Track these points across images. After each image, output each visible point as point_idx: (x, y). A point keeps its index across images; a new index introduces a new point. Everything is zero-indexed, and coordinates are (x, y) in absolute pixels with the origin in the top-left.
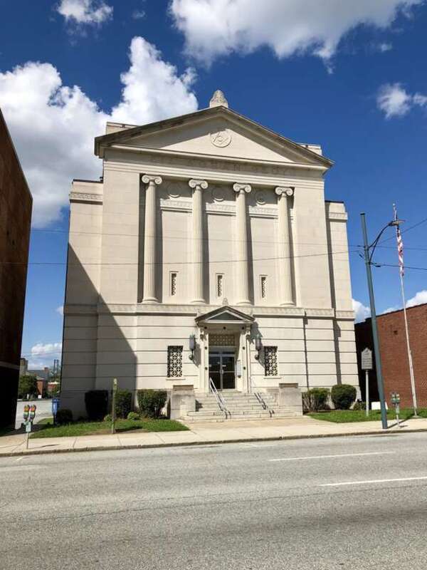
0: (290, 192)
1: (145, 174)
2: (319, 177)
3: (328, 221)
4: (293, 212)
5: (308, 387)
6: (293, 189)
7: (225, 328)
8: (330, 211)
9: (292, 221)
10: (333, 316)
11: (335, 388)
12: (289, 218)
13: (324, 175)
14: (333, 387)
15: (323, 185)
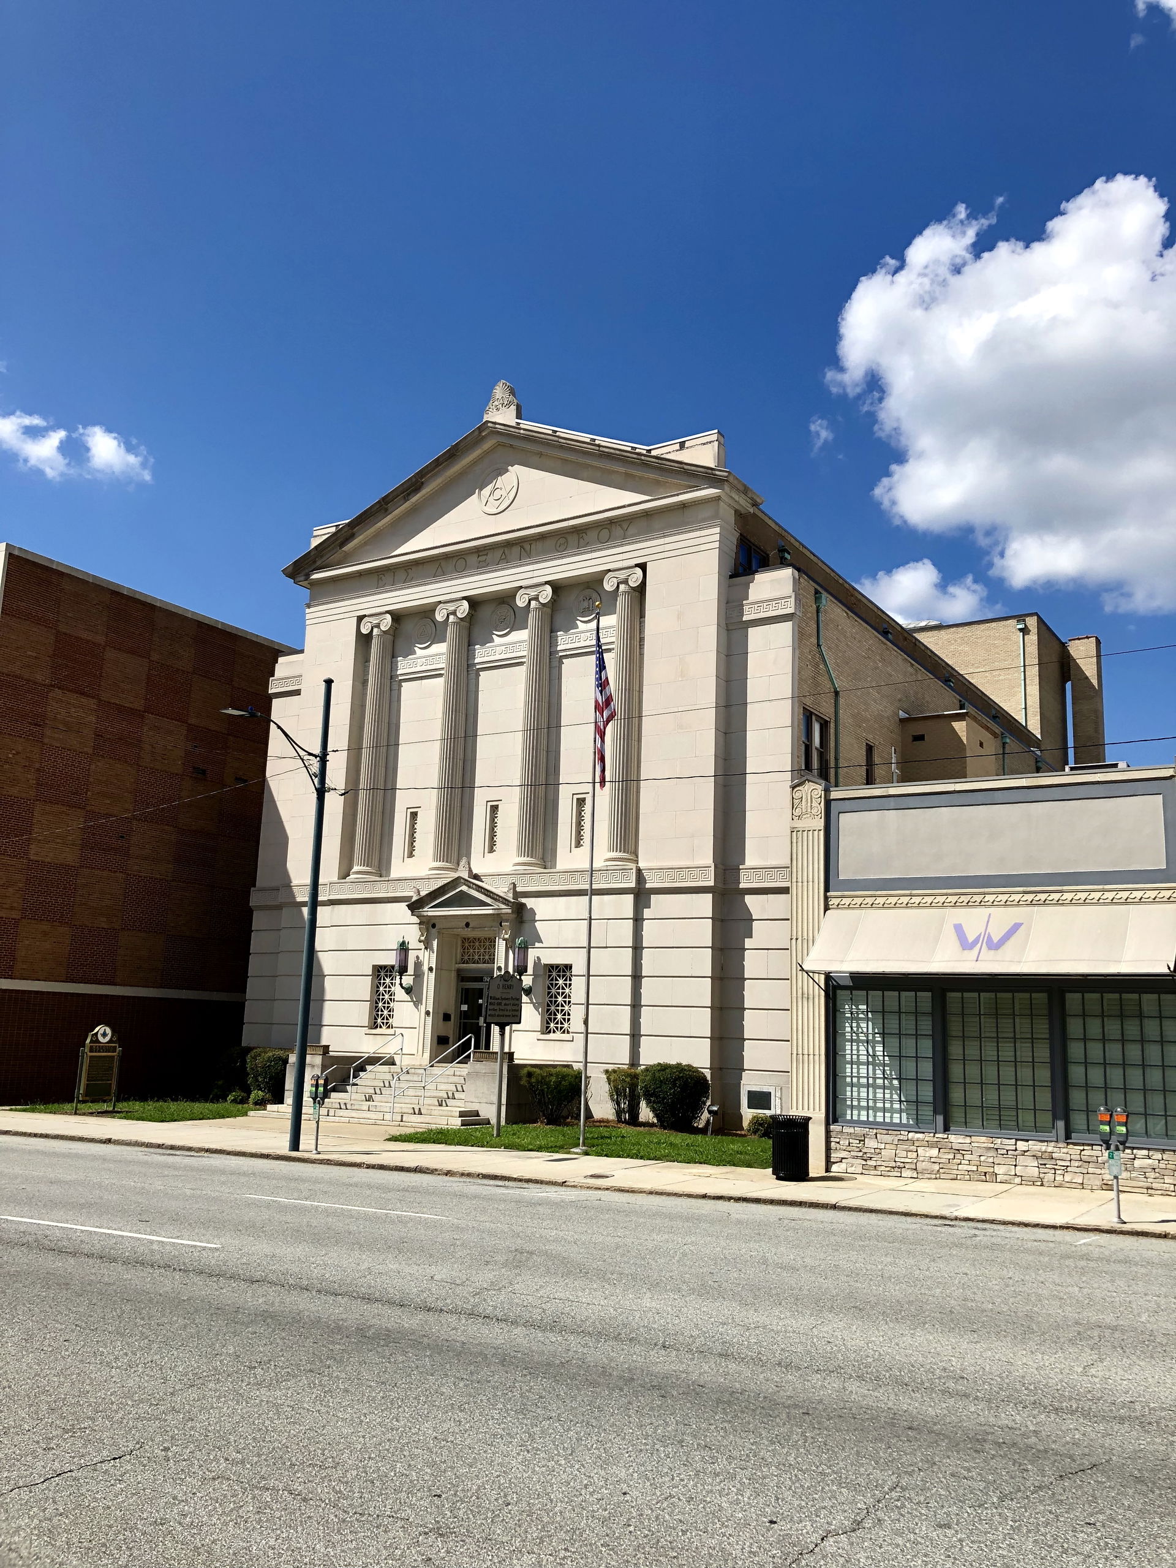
0: (637, 579)
1: (365, 616)
6: (644, 567)
7: (467, 925)
10: (711, 883)
15: (717, 538)
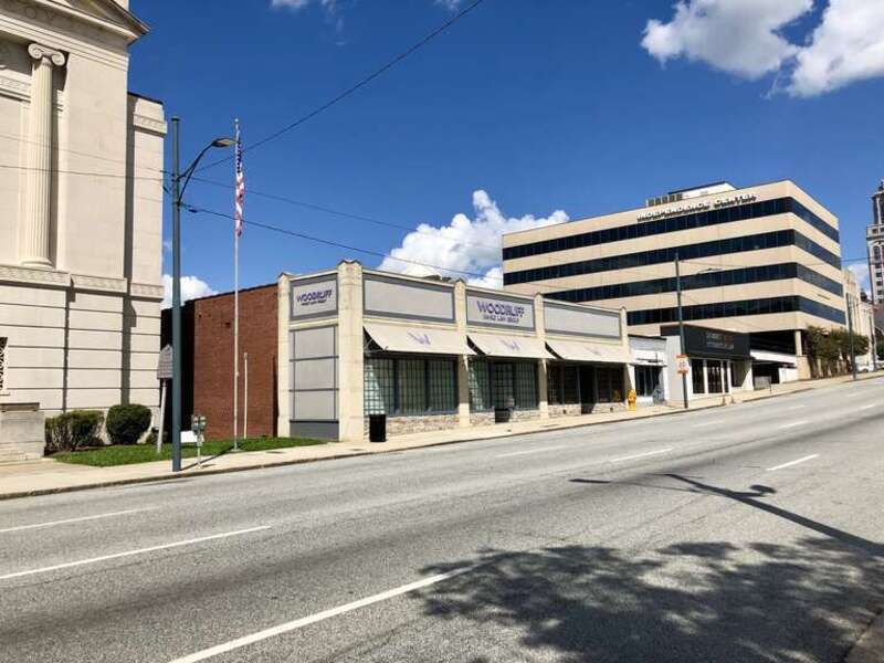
0: (59, 60)
2: (119, 48)
3: (131, 129)
4: (63, 97)
5: (64, 408)
6: (66, 55)
8: (136, 112)
9: (60, 114)
10: (125, 291)
11: (114, 410)
12: (54, 107)
13: (129, 47)
14: (111, 408)
15: (127, 64)
